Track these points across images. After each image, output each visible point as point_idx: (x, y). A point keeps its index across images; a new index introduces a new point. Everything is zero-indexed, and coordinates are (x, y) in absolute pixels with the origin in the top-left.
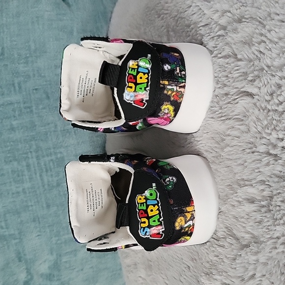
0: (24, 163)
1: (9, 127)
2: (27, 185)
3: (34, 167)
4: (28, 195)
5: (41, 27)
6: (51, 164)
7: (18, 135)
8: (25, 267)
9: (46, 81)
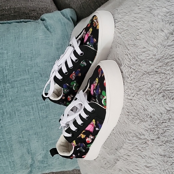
0: (31, 107)
1: (24, 90)
2: (32, 117)
3: (35, 109)
4: (32, 122)
5: (38, 43)
6: (43, 107)
7: (28, 94)
8: (31, 157)
9: (40, 69)
